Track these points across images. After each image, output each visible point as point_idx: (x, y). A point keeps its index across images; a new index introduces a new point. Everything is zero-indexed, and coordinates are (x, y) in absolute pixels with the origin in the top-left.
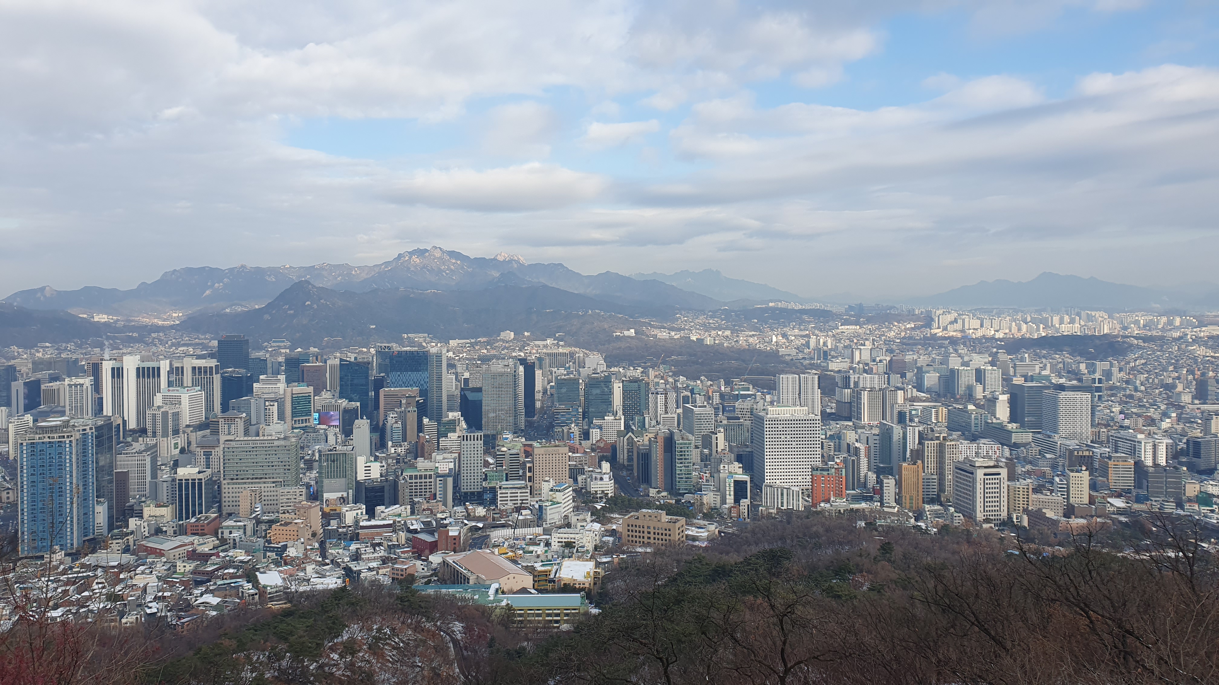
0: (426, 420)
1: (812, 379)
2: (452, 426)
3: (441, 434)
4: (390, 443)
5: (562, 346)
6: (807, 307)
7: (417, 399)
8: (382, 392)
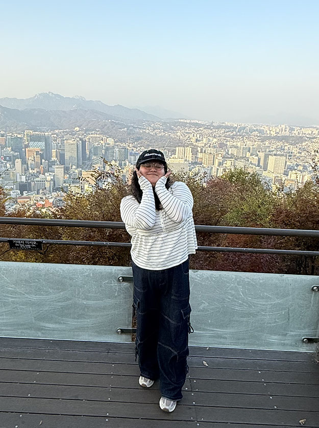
0: (43, 161)
1: (189, 149)
2: (54, 163)
3: (50, 166)
4: (30, 169)
5: (99, 134)
6: (192, 121)
7: (40, 152)
8: (26, 149)
